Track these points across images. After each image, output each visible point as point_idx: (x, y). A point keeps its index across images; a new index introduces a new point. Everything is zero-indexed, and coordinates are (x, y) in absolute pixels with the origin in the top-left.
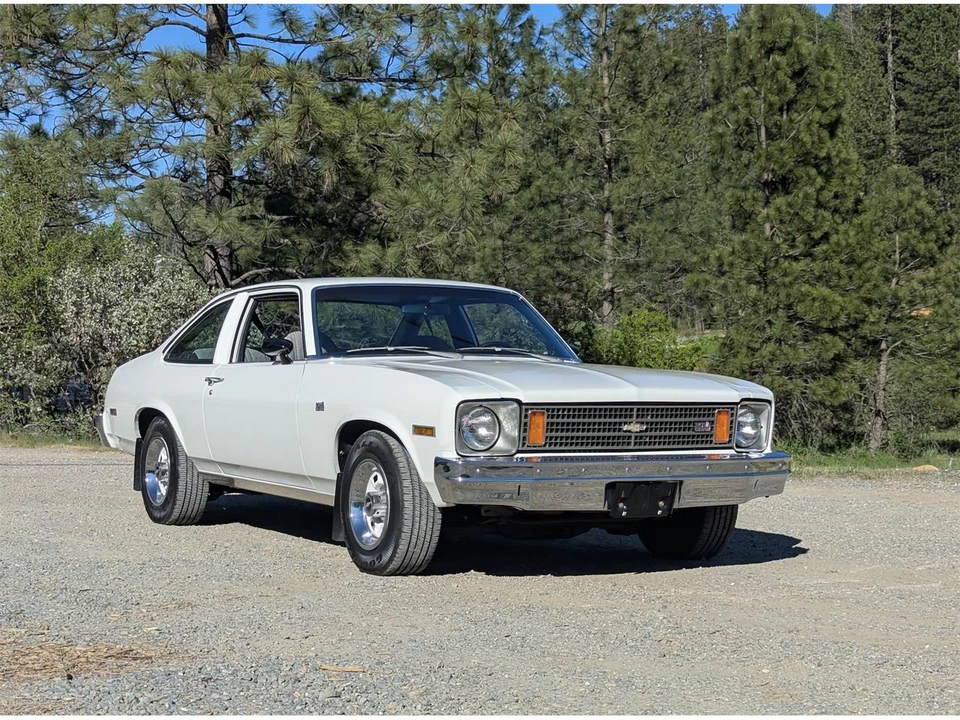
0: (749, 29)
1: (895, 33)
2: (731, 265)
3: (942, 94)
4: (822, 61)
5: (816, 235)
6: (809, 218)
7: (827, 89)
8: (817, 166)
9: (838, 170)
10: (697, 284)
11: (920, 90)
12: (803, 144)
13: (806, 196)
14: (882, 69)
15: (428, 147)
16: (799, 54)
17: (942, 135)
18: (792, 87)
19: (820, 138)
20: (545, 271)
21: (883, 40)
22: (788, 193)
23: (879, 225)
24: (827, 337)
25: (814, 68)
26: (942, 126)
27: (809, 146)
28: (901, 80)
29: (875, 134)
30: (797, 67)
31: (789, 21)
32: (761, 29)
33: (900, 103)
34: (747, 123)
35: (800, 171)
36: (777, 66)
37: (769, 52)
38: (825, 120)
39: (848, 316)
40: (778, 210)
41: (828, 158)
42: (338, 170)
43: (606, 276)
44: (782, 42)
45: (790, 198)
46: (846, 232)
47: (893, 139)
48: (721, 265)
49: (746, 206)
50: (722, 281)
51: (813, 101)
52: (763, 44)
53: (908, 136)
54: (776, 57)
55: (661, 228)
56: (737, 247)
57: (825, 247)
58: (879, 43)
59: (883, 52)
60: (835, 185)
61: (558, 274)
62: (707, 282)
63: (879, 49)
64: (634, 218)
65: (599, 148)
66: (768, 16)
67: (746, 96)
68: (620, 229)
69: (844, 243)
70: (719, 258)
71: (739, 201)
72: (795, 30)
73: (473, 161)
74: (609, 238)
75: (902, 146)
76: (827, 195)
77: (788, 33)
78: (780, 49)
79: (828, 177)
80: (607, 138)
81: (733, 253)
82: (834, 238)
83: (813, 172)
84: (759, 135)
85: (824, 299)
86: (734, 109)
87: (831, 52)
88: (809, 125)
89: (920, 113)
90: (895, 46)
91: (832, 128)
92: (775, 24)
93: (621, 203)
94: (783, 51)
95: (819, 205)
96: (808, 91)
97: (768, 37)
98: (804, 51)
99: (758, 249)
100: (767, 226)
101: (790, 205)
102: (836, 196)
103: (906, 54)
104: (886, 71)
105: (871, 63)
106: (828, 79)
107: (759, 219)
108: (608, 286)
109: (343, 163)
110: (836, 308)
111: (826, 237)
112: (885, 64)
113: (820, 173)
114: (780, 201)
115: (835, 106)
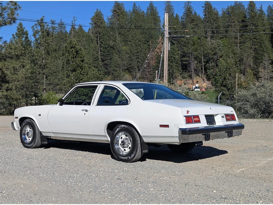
0: (68, 44)
1: (99, 37)
2: (66, 84)
3: (108, 49)
4: (80, 50)
5: (80, 79)
6: (79, 76)
7: (81, 54)
8: (80, 67)
9: (84, 68)
10: (60, 87)
11: (104, 48)
12: (78, 64)
13: (78, 72)
14: (97, 44)
15: (15, 68)
16: (76, 48)
17: (108, 57)
18: (75, 54)
19: (80, 63)
20: (33, 84)
21: (97, 38)
22: (75, 72)
23: (90, 77)
24: (83, 96)
25: (79, 51)
26: (108, 55)
27: (79, 64)
28: (101, 46)
29: (96, 56)
30: (76, 51)
31: (74, 43)
32: (70, 44)
33: (101, 50)
34: (68, 60)
35: (77, 68)
36: (73, 50)
37: (72, 48)
38: (81, 60)
39: (86, 92)
40: (74, 75)
41: (82, 66)
42: (2, 73)
43: (44, 86)
44: (74, 46)
45: (75, 73)
46: (85, 78)
47: (100, 57)
48: (65, 84)
49: (68, 74)
50: (65, 87)
51: (79, 56)
52: (70, 47)
53: (102, 57)
54: (73, 49)
55: (54, 77)
56: (67, 81)
57: (82, 81)
58: (96, 39)
59: (97, 40)
60: (83, 70)
61: (35, 85)
62: (62, 87)
63: (96, 40)
64: (49, 76)
65: (43, 64)
66: (71, 42)
67: (68, 56)
68: (46, 77)
69: (85, 80)
70: (64, 83)
71: (67, 73)
72: (76, 44)
73: (23, 71)
74: (45, 79)
75: (101, 59)
76: (82, 72)
77: (74, 45)
78: (73, 47)
79: (82, 69)
80: (44, 62)
81: (66, 82)
82: (83, 80)
83: (79, 68)
84: (70, 62)
85: (82, 90)
86: (66, 57)
87: (82, 48)
88: (78, 61)
89: (104, 52)
90: (100, 39)
91: (82, 61)
92: (72, 43)
93: (46, 73)
94: (74, 48)
95: (81, 74)
96: (78, 55)
97: (71, 45)
98: (77, 48)
99: (70, 81)
100: (72, 77)
101: (76, 74)
102: (84, 72)
103: (102, 41)
104: (98, 44)
105: (95, 42)
106: (81, 53)
107: (71, 76)
108: (45, 87)
109: (2, 72)
110: (84, 92)
111: (82, 79)
112: (98, 43)
113: (81, 69)
114: (74, 73)
115: (83, 57)
